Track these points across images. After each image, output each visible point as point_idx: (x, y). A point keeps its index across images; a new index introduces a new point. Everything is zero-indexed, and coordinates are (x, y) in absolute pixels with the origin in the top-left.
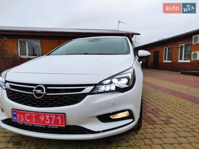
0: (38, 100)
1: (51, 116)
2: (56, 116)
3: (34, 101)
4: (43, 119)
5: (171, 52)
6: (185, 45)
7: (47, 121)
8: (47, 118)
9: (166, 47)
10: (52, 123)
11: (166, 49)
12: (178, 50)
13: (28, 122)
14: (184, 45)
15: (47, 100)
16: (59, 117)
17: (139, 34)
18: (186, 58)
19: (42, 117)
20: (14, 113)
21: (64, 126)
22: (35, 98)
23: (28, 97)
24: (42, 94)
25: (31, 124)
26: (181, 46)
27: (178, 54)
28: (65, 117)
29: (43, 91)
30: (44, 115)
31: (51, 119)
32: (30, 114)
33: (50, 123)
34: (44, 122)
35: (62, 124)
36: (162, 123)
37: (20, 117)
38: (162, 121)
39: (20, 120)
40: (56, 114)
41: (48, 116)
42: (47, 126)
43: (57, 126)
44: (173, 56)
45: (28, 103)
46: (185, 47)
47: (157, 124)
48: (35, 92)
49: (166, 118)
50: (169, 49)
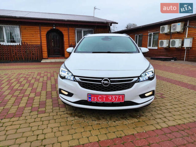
0: (105, 87)
1: (116, 96)
2: (119, 96)
3: (103, 88)
4: (110, 99)
5: (141, 39)
6: (154, 33)
7: (113, 99)
8: (113, 98)
9: (137, 34)
10: (116, 100)
11: (137, 37)
12: (148, 38)
13: (100, 101)
14: (152, 33)
15: (112, 87)
16: (121, 97)
17: (117, 23)
18: (154, 45)
19: (110, 97)
20: (89, 96)
21: (123, 102)
22: (104, 86)
23: (98, 86)
24: (108, 84)
25: (102, 102)
26: (150, 34)
27: (147, 42)
28: (124, 96)
29: (109, 82)
30: (111, 96)
31: (116, 98)
32: (101, 96)
33: (115, 101)
34: (111, 100)
35: (122, 100)
36: (159, 98)
37: (94, 98)
38: (159, 96)
39: (94, 100)
40: (119, 95)
41: (114, 97)
42: (113, 102)
43: (119, 102)
44: (143, 42)
45: (99, 90)
46: (153, 36)
47: (157, 99)
48: (103, 83)
49: (160, 94)
50: (139, 36)
